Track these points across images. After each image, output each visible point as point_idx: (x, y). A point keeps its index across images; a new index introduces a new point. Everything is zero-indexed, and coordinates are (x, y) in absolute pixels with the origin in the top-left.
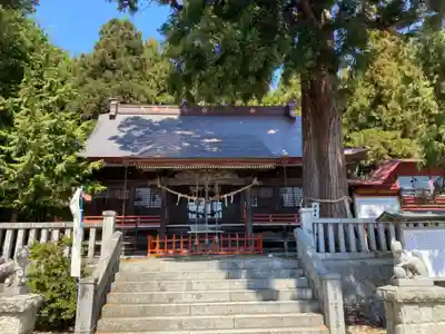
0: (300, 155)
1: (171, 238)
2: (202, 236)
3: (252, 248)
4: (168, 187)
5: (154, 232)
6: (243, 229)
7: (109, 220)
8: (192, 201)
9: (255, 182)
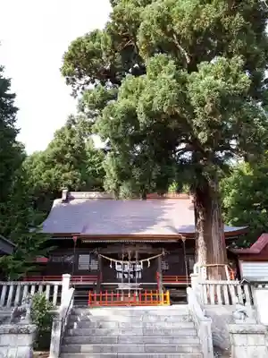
1: (104, 293)
2: (126, 291)
3: (162, 301)
6: (157, 287)
8: (119, 264)
9: (163, 252)
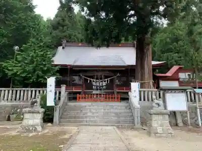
0: (135, 64)
1: (86, 95)
2: (97, 94)
3: (116, 99)
4: (85, 76)
5: (79, 93)
7: (63, 88)
8: (93, 81)
9: (118, 75)
